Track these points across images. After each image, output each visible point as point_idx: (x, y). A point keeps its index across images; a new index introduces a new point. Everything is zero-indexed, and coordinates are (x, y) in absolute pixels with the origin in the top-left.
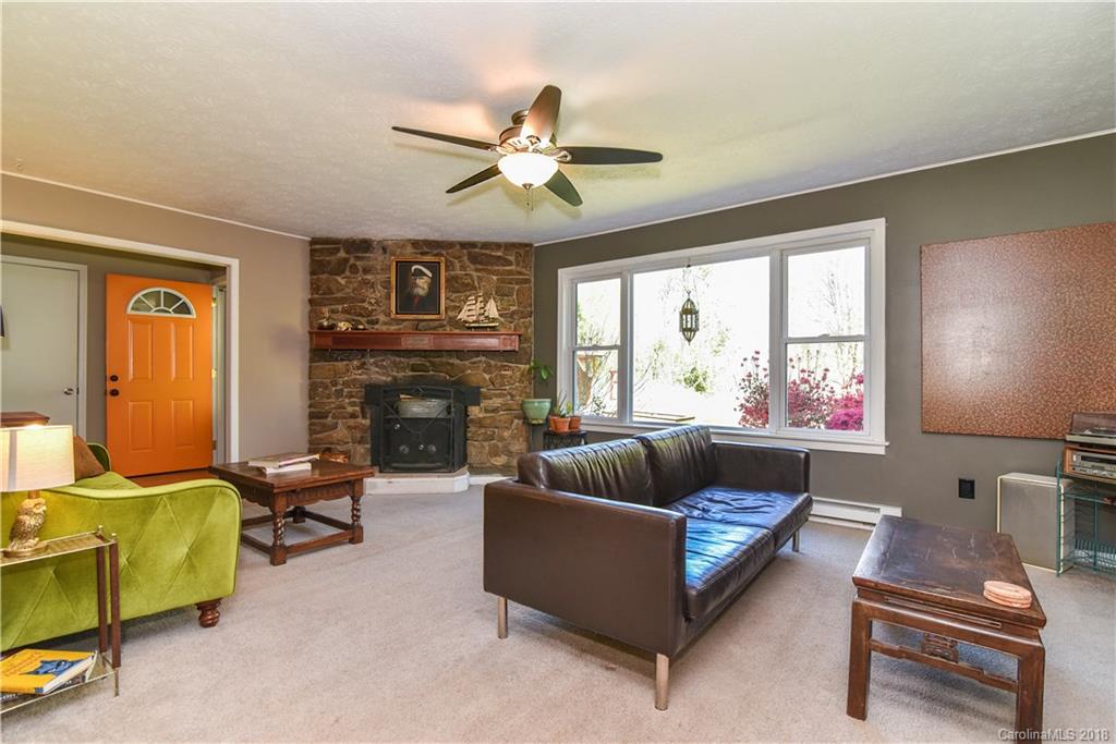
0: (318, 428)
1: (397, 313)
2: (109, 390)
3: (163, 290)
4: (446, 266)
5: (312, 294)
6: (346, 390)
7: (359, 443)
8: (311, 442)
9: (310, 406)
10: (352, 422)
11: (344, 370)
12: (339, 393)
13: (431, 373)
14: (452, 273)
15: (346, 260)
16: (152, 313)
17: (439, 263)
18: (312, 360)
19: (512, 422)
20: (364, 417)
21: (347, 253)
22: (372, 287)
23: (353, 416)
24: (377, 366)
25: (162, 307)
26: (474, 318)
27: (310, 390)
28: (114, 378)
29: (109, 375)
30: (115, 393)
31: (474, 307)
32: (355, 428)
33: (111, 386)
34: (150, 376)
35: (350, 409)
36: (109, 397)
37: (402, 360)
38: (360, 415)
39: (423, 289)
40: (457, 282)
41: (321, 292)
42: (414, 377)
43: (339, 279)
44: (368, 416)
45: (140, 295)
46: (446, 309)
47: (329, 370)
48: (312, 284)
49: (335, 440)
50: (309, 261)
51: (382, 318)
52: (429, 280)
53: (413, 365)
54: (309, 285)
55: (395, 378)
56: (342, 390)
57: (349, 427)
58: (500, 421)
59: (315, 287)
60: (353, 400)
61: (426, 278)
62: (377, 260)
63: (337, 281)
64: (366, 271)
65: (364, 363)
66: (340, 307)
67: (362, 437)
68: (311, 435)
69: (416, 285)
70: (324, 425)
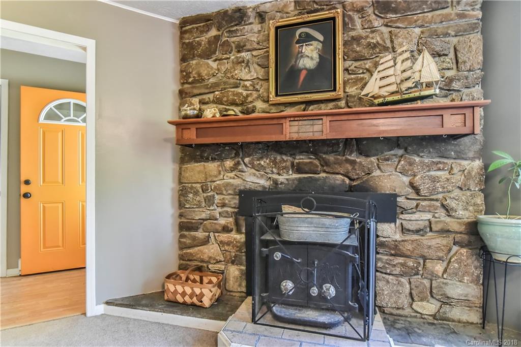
0: (188, 241)
1: (277, 95)
2: (22, 193)
3: (73, 101)
4: (345, 24)
5: (183, 84)
6: (217, 197)
7: (233, 263)
8: (181, 257)
9: (181, 216)
10: (224, 237)
11: (215, 173)
12: (209, 201)
13: (323, 175)
14: (353, 33)
15: (217, 38)
16: (62, 122)
17: (334, 19)
18: (182, 161)
19: (450, 250)
20: (239, 231)
21: (219, 30)
22: (247, 65)
23: (226, 229)
24: (253, 167)
25: (72, 117)
26: (394, 88)
27: (180, 195)
28: (27, 182)
29: (23, 179)
30: (26, 196)
31: (391, 71)
32: (228, 244)
33: (24, 189)
34: (60, 180)
35: (222, 221)
36: (23, 200)
37: (285, 158)
38: (234, 228)
39: (312, 58)
40: (358, 45)
41: (190, 80)
42: (300, 180)
43: (210, 62)
44: (244, 230)
45: (52, 105)
46: (345, 83)
47: (199, 172)
48: (182, 71)
49: (205, 257)
50: (178, 46)
51: (260, 105)
52: (320, 46)
53: (298, 164)
54: (178, 75)
55: (276, 182)
56: (213, 196)
57: (221, 242)
58: (430, 247)
59: (184, 76)
60: (225, 209)
61: (314, 43)
62: (252, 32)
63: (208, 65)
64: (240, 48)
65: (238, 163)
66: (211, 96)
67: (236, 256)
68: (181, 249)
69: (301, 55)
70: (194, 238)
